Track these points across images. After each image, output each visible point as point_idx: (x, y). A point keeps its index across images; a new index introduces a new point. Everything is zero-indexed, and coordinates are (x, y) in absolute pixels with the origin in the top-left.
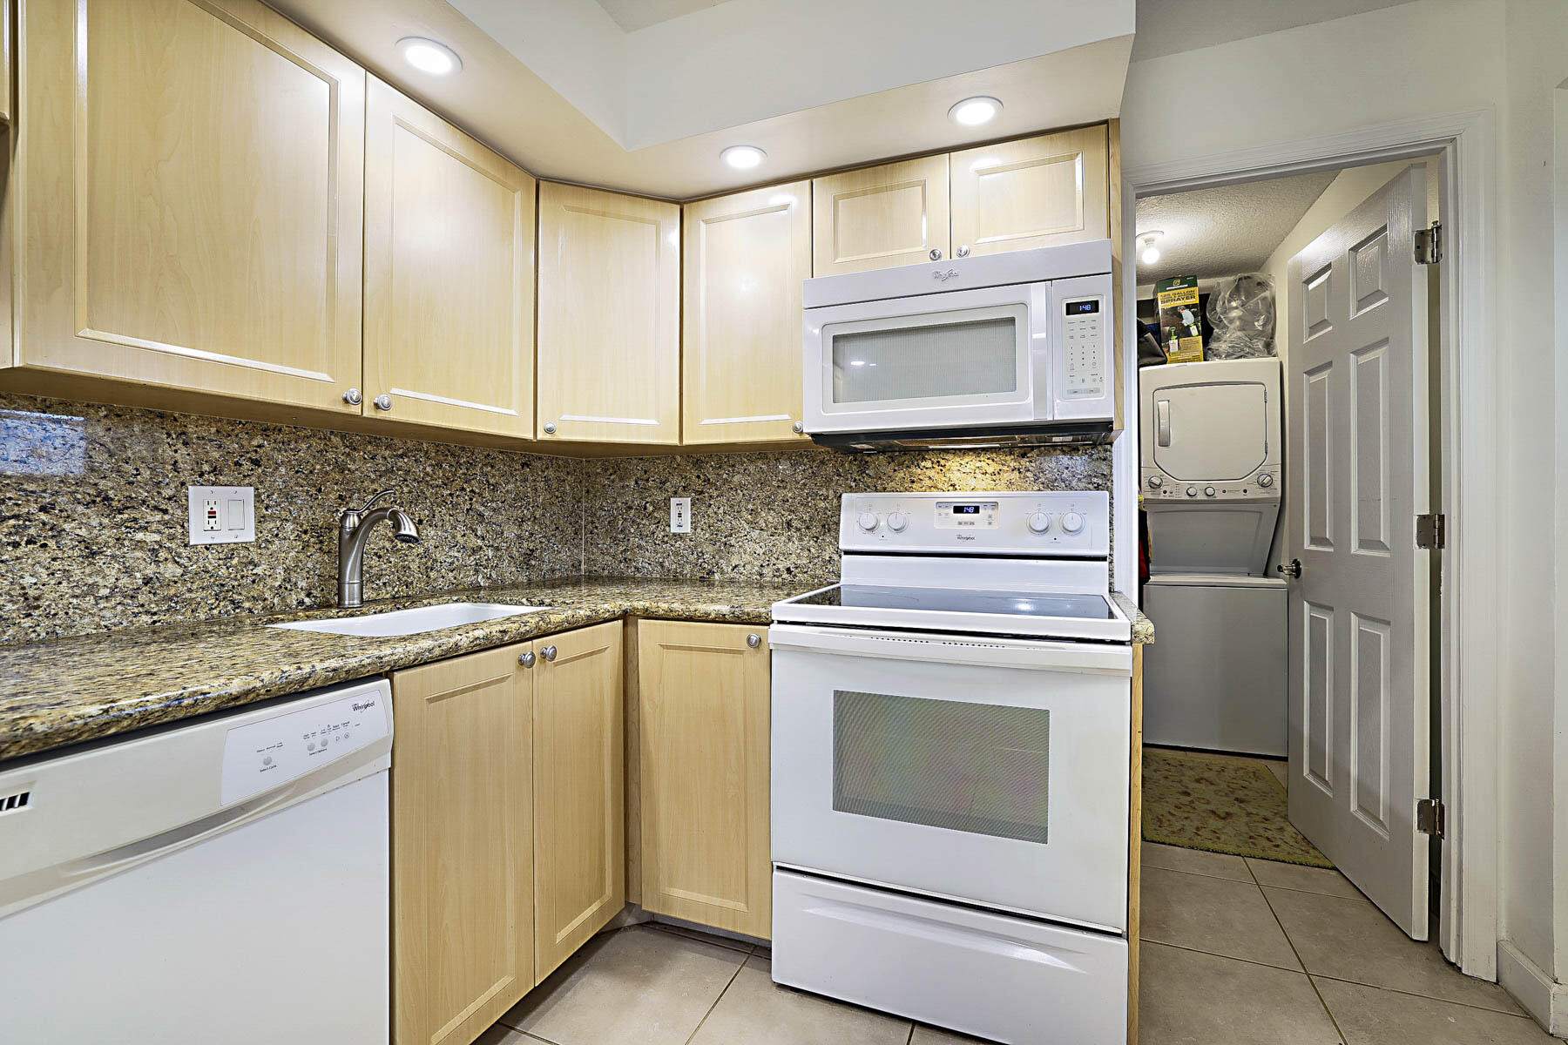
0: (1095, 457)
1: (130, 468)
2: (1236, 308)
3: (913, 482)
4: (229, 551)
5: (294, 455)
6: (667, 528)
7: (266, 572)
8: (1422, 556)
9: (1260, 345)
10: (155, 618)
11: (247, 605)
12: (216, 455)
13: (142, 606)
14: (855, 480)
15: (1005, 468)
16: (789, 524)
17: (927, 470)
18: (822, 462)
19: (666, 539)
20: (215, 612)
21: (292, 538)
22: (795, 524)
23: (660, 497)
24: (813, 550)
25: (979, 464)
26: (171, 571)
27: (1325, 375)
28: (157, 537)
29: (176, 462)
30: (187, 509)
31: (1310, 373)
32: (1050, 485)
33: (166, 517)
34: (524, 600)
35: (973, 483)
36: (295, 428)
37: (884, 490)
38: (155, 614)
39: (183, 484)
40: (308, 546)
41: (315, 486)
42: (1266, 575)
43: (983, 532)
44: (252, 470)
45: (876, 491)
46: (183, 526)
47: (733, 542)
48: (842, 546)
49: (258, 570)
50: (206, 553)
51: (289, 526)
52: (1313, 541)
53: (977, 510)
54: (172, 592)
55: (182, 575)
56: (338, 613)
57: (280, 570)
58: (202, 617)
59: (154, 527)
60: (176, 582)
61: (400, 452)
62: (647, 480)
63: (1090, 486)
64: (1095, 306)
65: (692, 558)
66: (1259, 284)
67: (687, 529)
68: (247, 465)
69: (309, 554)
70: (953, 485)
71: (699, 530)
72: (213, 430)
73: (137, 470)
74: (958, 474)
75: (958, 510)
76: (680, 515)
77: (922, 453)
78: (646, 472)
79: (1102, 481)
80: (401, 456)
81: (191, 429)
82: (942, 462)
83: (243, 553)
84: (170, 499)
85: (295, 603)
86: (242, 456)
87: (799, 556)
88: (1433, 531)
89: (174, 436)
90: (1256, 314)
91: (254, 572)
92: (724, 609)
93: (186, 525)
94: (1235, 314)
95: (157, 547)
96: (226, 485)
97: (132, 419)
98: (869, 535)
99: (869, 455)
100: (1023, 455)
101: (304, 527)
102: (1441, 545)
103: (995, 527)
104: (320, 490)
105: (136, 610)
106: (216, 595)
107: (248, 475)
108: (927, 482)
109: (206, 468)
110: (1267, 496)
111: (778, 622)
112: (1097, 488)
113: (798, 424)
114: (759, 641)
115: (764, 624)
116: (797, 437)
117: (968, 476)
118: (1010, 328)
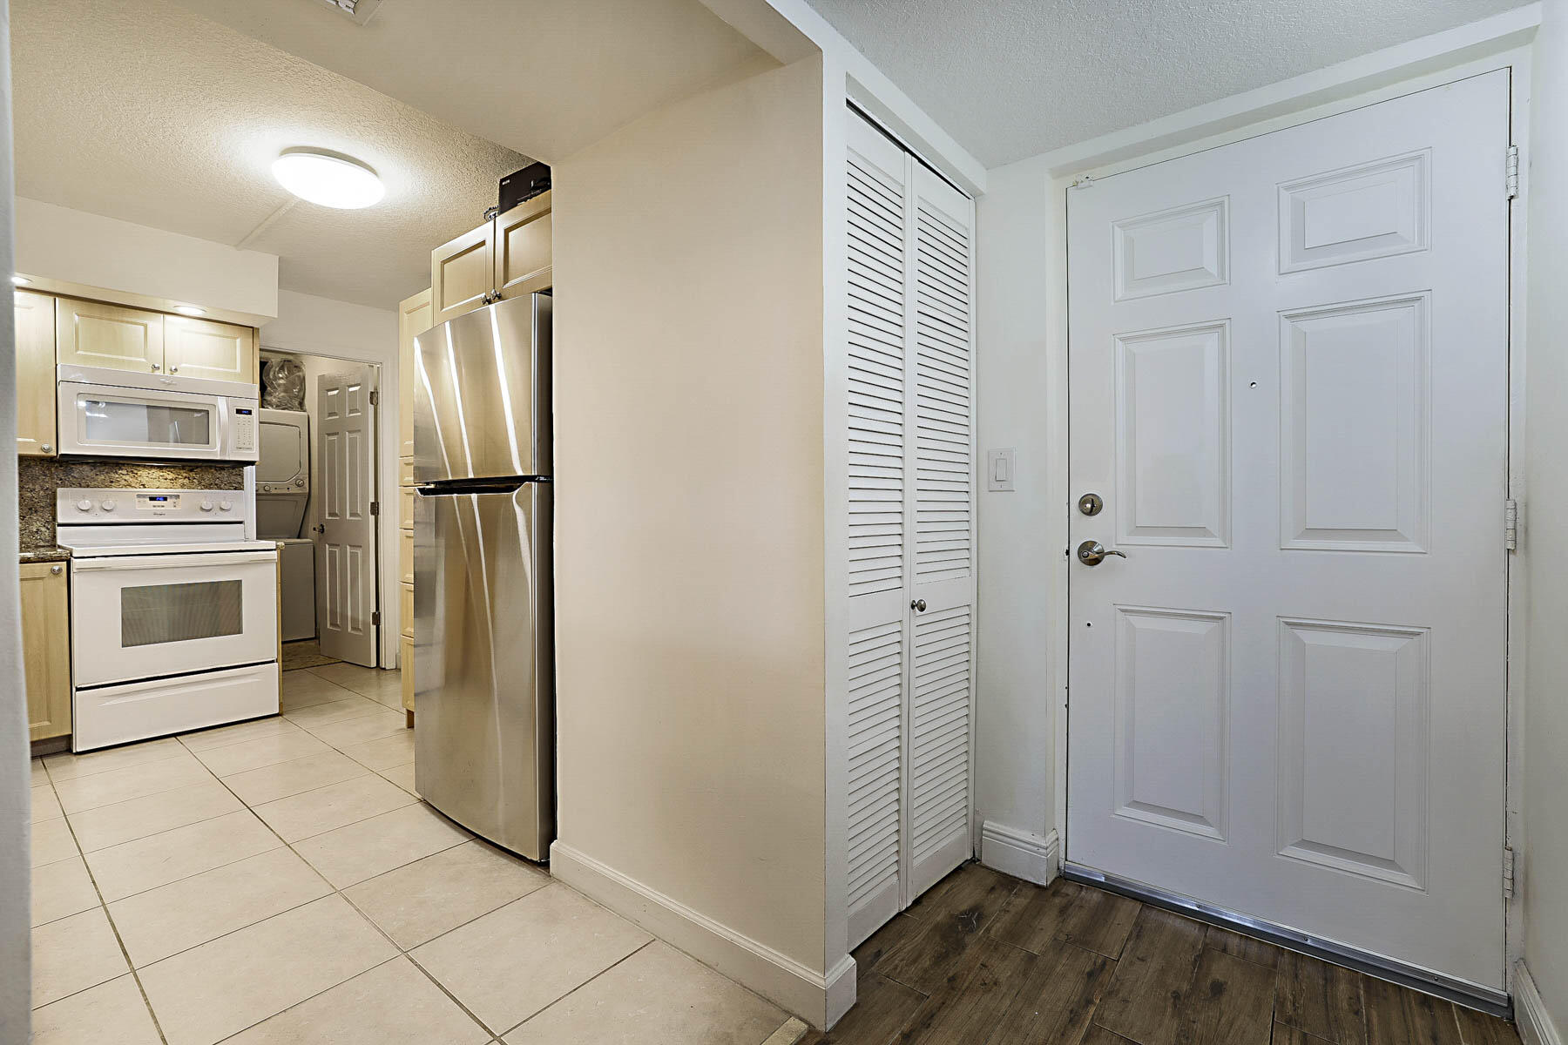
0: (232, 474)
2: (282, 378)
3: (112, 482)
8: (372, 518)
9: (297, 403)
14: (61, 479)
15: (179, 477)
17: (123, 474)
25: (161, 474)
27: (335, 438)
31: (329, 435)
32: (209, 487)
35: (158, 484)
37: (88, 486)
42: (299, 537)
43: (168, 510)
45: (81, 486)
48: (60, 520)
52: (330, 515)
53: (165, 499)
63: (231, 488)
64: (250, 412)
66: (296, 367)
70: (143, 485)
74: (146, 479)
75: (152, 499)
79: (239, 486)
82: (135, 472)
88: (375, 508)
90: (294, 385)
92: (29, 554)
94: (281, 382)
98: (84, 514)
99: (73, 464)
100: (191, 471)
102: (378, 514)
103: (178, 508)
108: (123, 482)
110: (300, 492)
111: (76, 558)
112: (235, 489)
113: (46, 446)
114: (60, 570)
115: (63, 561)
116: (44, 453)
117: (155, 481)
118: (205, 415)
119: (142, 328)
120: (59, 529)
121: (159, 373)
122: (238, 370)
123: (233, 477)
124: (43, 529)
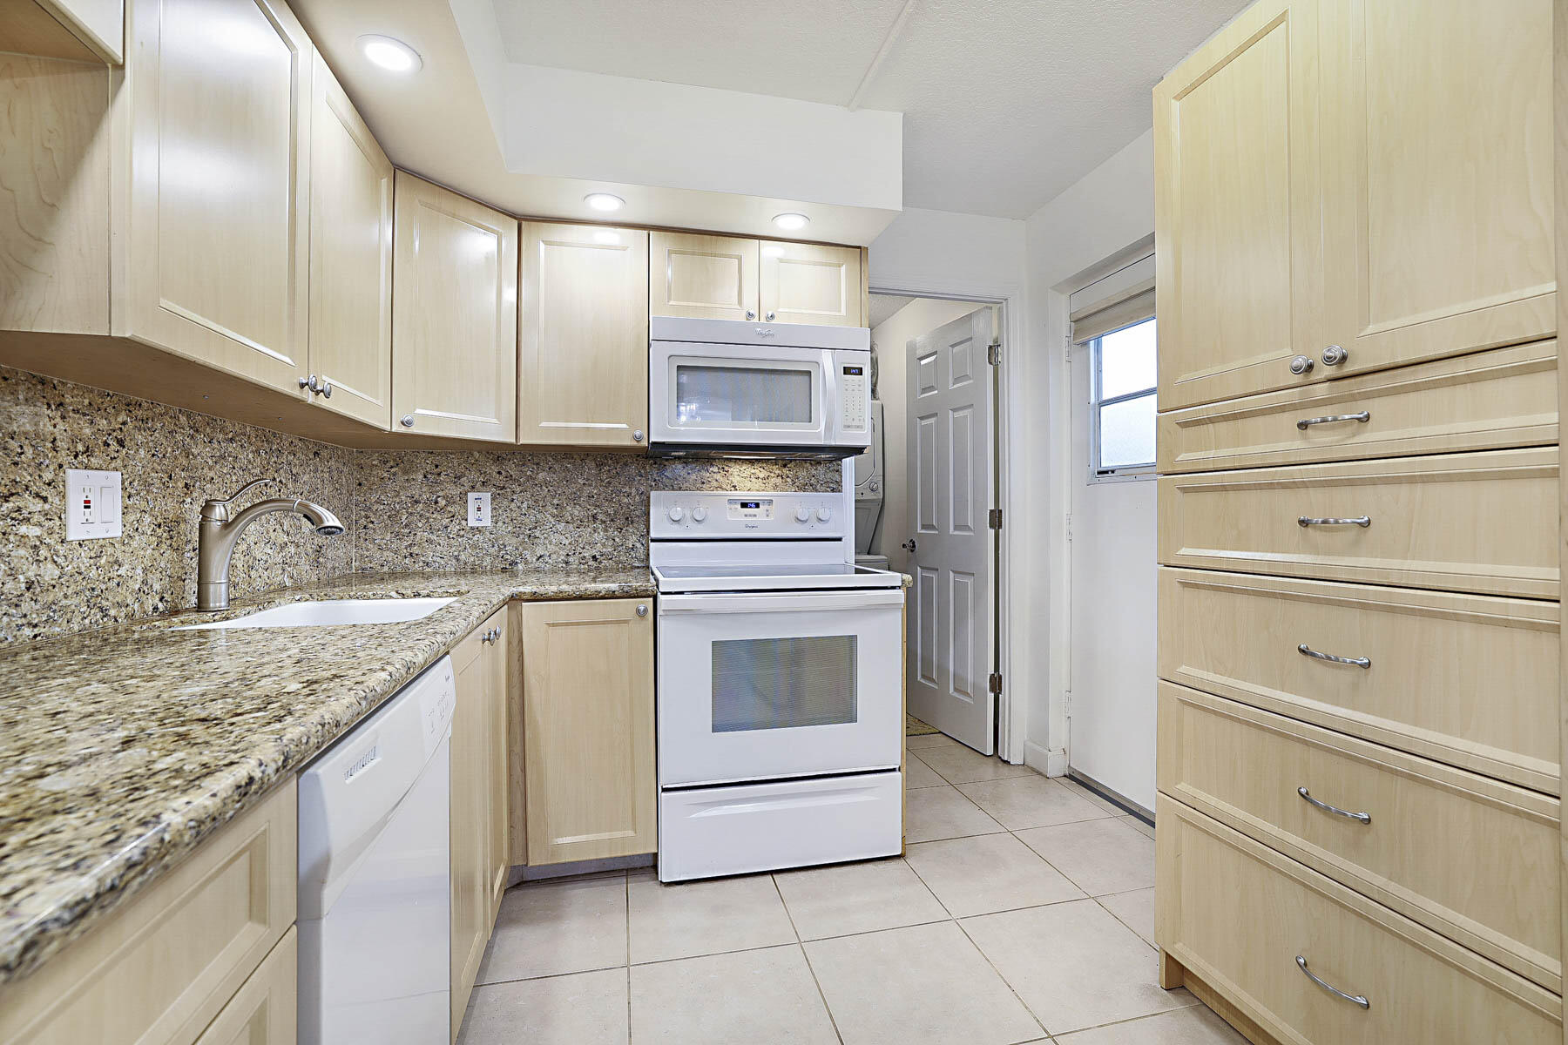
0: (831, 469)
1: (13, 445)
3: (703, 483)
4: (99, 549)
5: (151, 436)
6: (464, 523)
7: (129, 573)
8: (991, 532)
9: (871, 391)
10: (36, 631)
11: (113, 612)
12: (87, 431)
13: (25, 616)
14: (655, 480)
15: (772, 475)
16: (594, 517)
17: (714, 473)
18: (626, 464)
19: (462, 533)
20: (87, 621)
21: (149, 533)
22: (600, 517)
23: (455, 491)
24: (617, 540)
25: (753, 471)
26: (50, 572)
27: (932, 421)
28: (37, 531)
29: (55, 439)
30: (64, 497)
31: (922, 418)
32: (803, 488)
33: (47, 506)
34: (393, 594)
35: (749, 485)
36: (152, 403)
37: (680, 489)
38: (36, 626)
39: (61, 466)
40: (161, 542)
41: (167, 473)
43: (763, 522)
44: (118, 452)
45: (673, 489)
46: (60, 518)
47: (537, 534)
48: (653, 535)
49: (122, 571)
50: (80, 550)
51: (147, 519)
52: (923, 527)
53: (757, 505)
54: (51, 599)
55: (60, 578)
56: (214, 616)
57: (139, 571)
58: (76, 628)
59: (36, 518)
60: (54, 587)
61: (230, 436)
62: (439, 474)
63: (829, 489)
64: (860, 372)
65: (492, 550)
67: (487, 522)
68: (114, 446)
69: (162, 551)
70: (734, 487)
71: (500, 524)
72: (86, 402)
73: (21, 447)
74: (738, 478)
75: (744, 505)
76: (479, 509)
77: (710, 461)
78: (437, 466)
79: (836, 487)
80: (231, 440)
81: (68, 399)
82: (726, 468)
83: (110, 550)
84: (49, 484)
85: (151, 609)
86: (110, 435)
87: (604, 545)
88: (996, 519)
89: (53, 407)
91: (119, 573)
92: (614, 586)
93: (63, 516)
95: (38, 543)
96: (96, 469)
97: (17, 384)
98: (676, 526)
99: (667, 460)
100: (785, 466)
101: (159, 520)
102: (1000, 526)
103: (771, 518)
104: (170, 477)
105: (20, 623)
106: (88, 601)
107: (115, 458)
108: (715, 484)
109: (80, 448)
110: (875, 497)
111: (663, 593)
112: (833, 491)
113: (638, 433)
114: (646, 610)
115: (649, 596)
116: (635, 443)
117: (746, 480)
118: (807, 378)
119: (736, 261)
120: (652, 545)
121: (754, 321)
122: (843, 312)
123: (829, 475)
124: (638, 545)
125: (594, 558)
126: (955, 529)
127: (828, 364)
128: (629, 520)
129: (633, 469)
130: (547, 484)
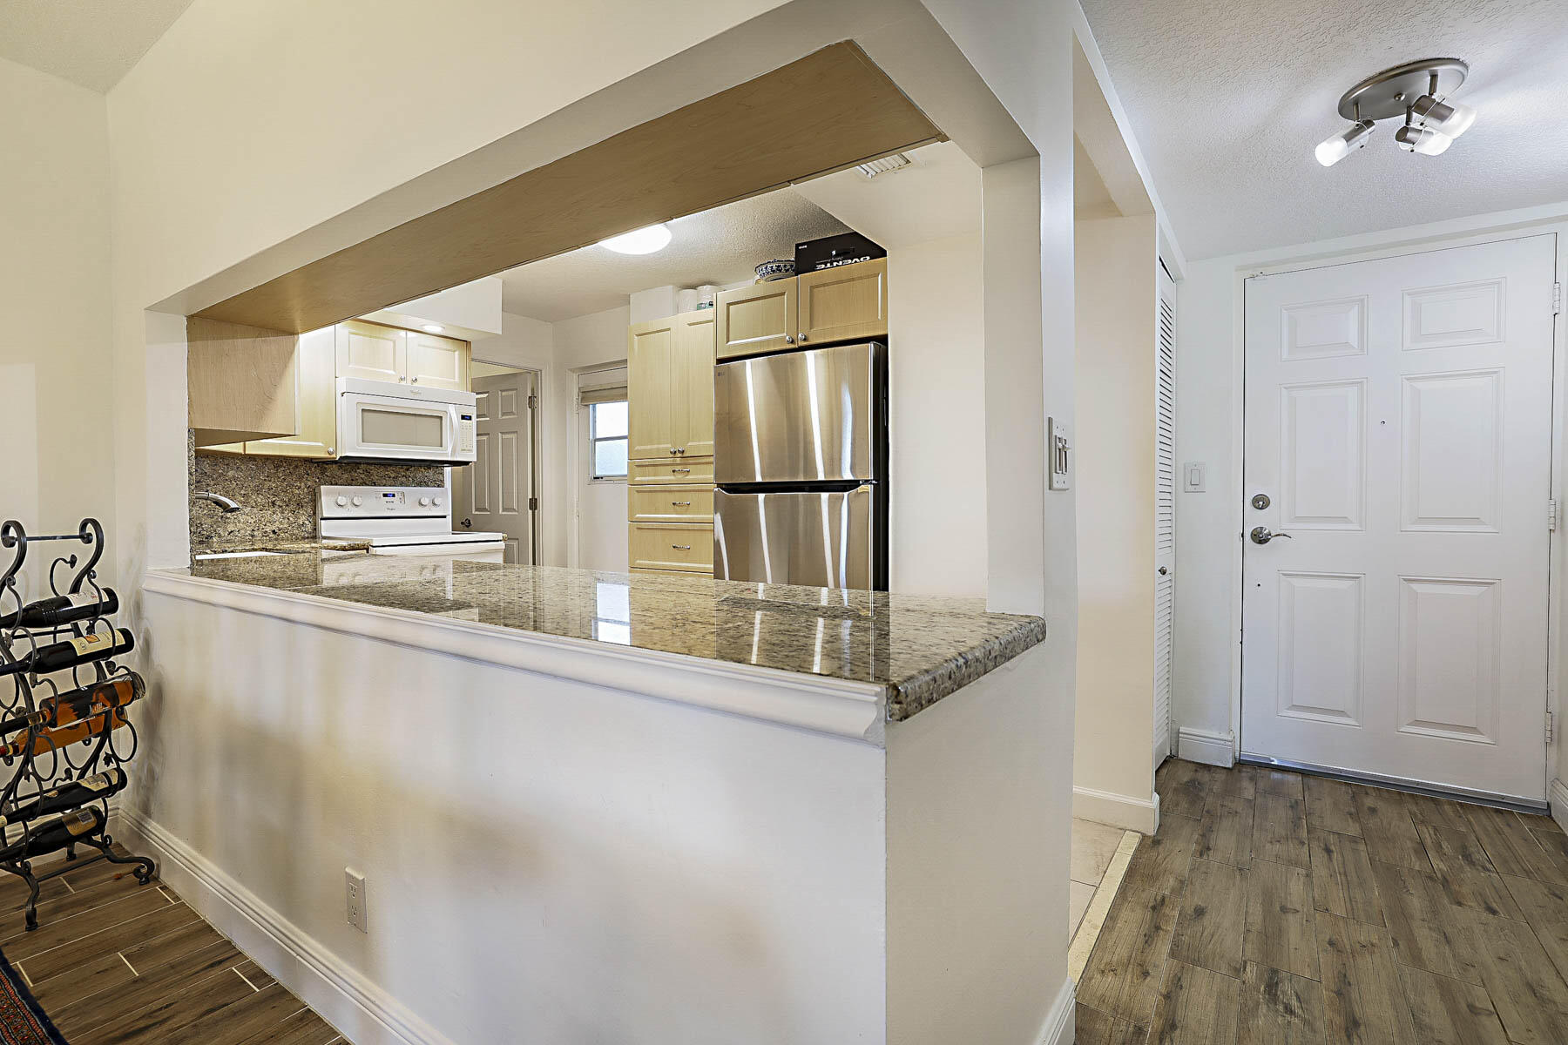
0: (438, 473)
3: (352, 480)
8: (530, 512)
15: (398, 475)
16: (273, 503)
17: (359, 474)
18: (297, 467)
22: (278, 503)
24: (291, 519)
25: (385, 472)
32: (420, 484)
37: (335, 484)
43: (400, 506)
45: (332, 484)
48: (321, 515)
52: (477, 510)
53: (394, 496)
63: (436, 485)
64: (470, 418)
70: (373, 483)
74: (375, 477)
75: (385, 495)
77: (356, 465)
79: (440, 484)
82: (368, 470)
87: (281, 523)
88: (534, 504)
98: (340, 509)
100: (407, 469)
102: (536, 508)
103: (404, 504)
108: (360, 481)
112: (438, 486)
113: (329, 449)
116: (327, 456)
117: (384, 479)
118: (439, 420)
119: (392, 343)
120: (322, 522)
121: (403, 383)
122: (457, 380)
123: (436, 476)
124: (307, 522)
125: (274, 532)
126: (503, 511)
127: (453, 414)
128: (300, 505)
129: (302, 471)
130: (235, 479)
